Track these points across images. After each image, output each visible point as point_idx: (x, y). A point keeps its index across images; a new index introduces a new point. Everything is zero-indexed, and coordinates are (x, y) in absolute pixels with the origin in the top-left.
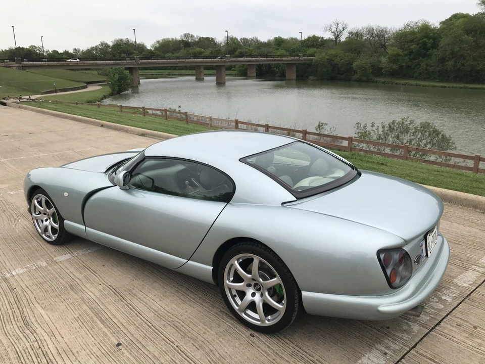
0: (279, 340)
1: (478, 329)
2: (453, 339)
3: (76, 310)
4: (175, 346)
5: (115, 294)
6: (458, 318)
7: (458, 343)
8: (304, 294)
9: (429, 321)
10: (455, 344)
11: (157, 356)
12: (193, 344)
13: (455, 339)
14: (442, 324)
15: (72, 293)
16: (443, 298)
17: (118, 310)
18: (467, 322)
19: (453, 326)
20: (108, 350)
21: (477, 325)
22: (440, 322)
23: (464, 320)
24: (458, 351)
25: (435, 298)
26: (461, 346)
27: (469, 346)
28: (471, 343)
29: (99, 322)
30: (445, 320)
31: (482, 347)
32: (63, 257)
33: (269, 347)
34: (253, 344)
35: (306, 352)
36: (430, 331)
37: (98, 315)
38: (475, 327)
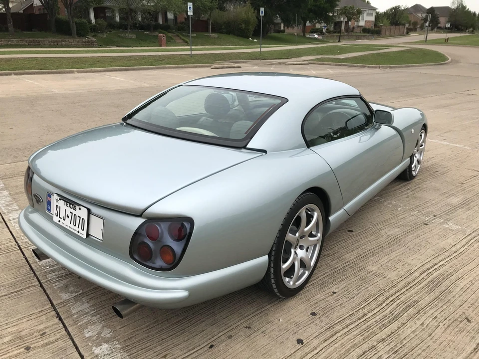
1: (23, 349)
2: (28, 319)
6: (57, 340)
10: (20, 316)
13: (25, 320)
14: (57, 320)
18: (43, 346)
19: (46, 328)
22: (60, 319)
23: (47, 344)
24: (9, 315)
25: (109, 335)
28: (10, 330)
30: (61, 325)
38: (28, 348)
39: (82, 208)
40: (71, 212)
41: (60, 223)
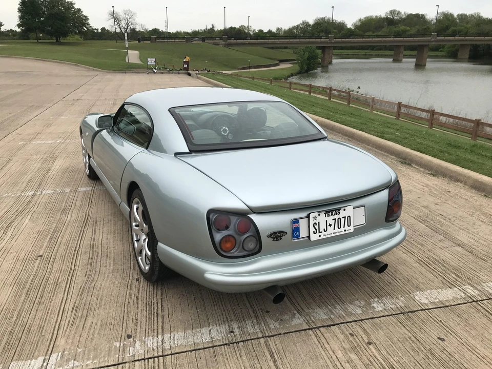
0: (154, 290)
1: (370, 346)
3: (47, 225)
4: (73, 268)
5: (84, 222)
6: (362, 328)
7: (325, 349)
8: (160, 244)
9: (323, 320)
10: (319, 350)
11: (53, 271)
12: (87, 271)
14: (333, 327)
15: (59, 214)
16: (375, 305)
17: (71, 234)
19: (343, 334)
20: (30, 257)
21: (375, 341)
22: (334, 325)
23: (366, 332)
24: (314, 357)
26: (324, 354)
27: (334, 357)
28: (340, 356)
29: (49, 237)
30: (342, 325)
31: (348, 365)
32: (86, 188)
33: (138, 292)
34: (129, 286)
35: (162, 306)
36: (309, 329)
37: (55, 232)
38: (369, 343)
39: (345, 208)
40: (333, 220)
41: (322, 237)
